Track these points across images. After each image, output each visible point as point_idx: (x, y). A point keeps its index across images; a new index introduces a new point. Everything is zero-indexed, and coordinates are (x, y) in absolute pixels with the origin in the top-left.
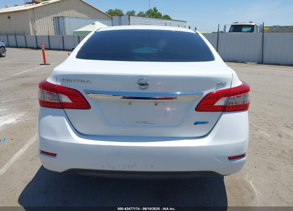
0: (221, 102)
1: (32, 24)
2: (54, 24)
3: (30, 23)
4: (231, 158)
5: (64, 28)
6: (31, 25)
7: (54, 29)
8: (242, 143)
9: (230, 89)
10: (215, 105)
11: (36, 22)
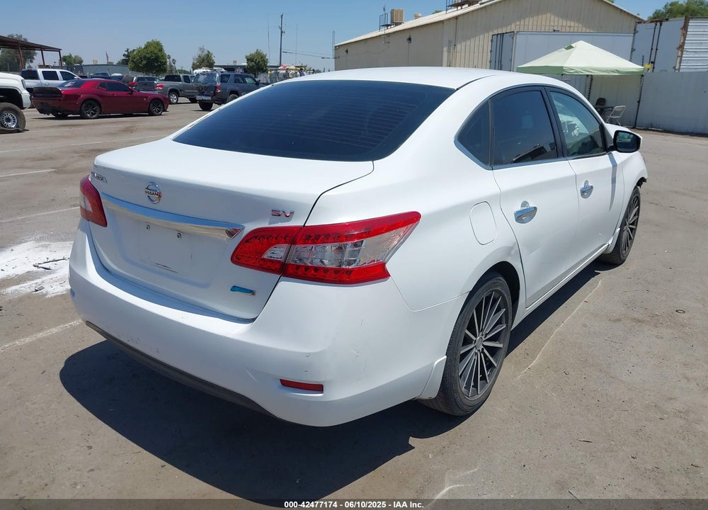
0: (278, 252)
1: (449, 52)
2: (491, 51)
3: (445, 49)
4: (286, 384)
5: (511, 60)
6: (445, 54)
7: (490, 62)
8: (308, 355)
9: (304, 228)
10: (265, 256)
11: (459, 46)
